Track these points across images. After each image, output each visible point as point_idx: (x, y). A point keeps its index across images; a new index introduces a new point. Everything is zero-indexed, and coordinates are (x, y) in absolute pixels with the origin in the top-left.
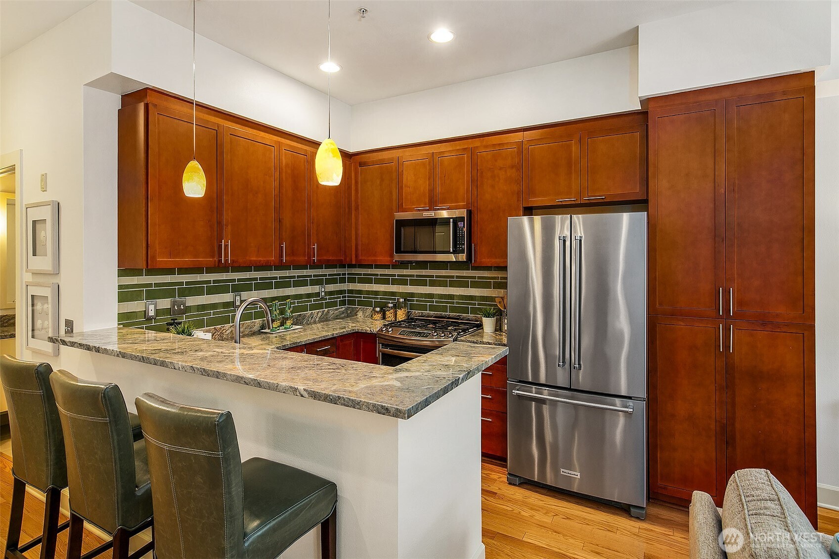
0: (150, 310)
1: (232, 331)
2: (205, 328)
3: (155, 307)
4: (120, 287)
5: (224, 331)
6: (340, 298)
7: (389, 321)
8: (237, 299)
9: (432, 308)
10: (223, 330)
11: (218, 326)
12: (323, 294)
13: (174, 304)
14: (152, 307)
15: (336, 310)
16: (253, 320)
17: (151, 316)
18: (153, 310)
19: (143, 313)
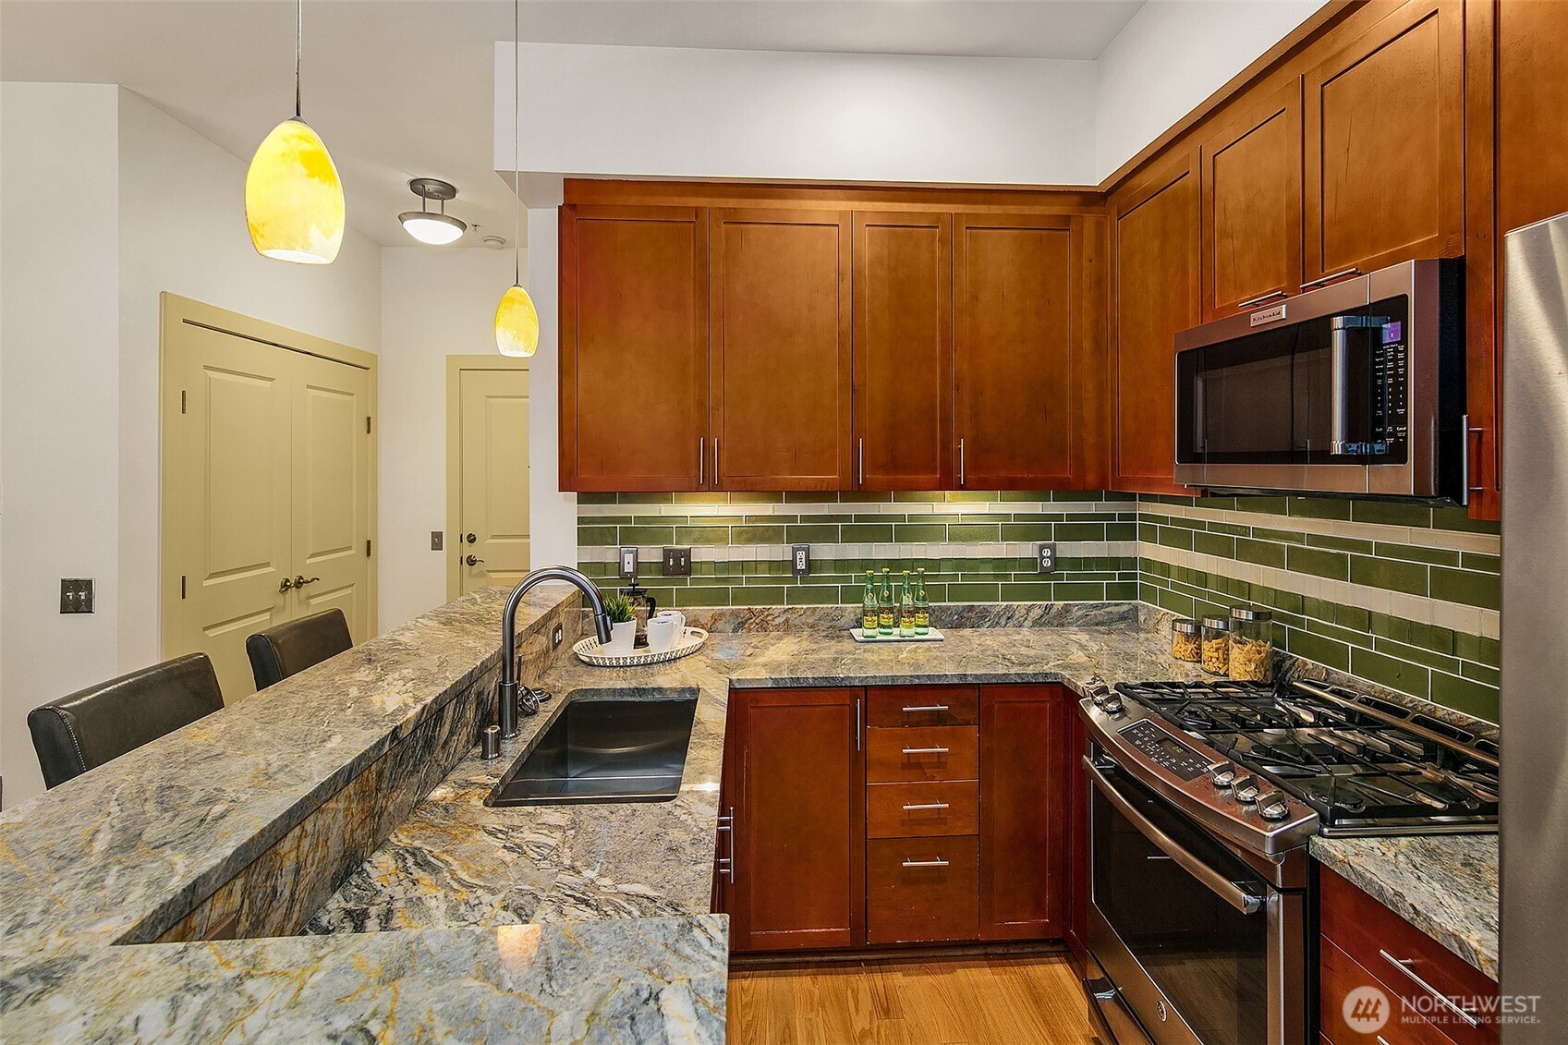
0: (626, 563)
1: (787, 620)
2: (730, 607)
3: (636, 557)
4: (581, 520)
5: (769, 618)
6: (1112, 576)
7: (1215, 674)
8: (798, 557)
9: (1364, 665)
10: (768, 615)
11: (756, 607)
12: (1047, 563)
13: (667, 553)
14: (629, 558)
15: (1096, 607)
16: (840, 605)
17: (629, 573)
18: (631, 563)
19: (617, 565)
